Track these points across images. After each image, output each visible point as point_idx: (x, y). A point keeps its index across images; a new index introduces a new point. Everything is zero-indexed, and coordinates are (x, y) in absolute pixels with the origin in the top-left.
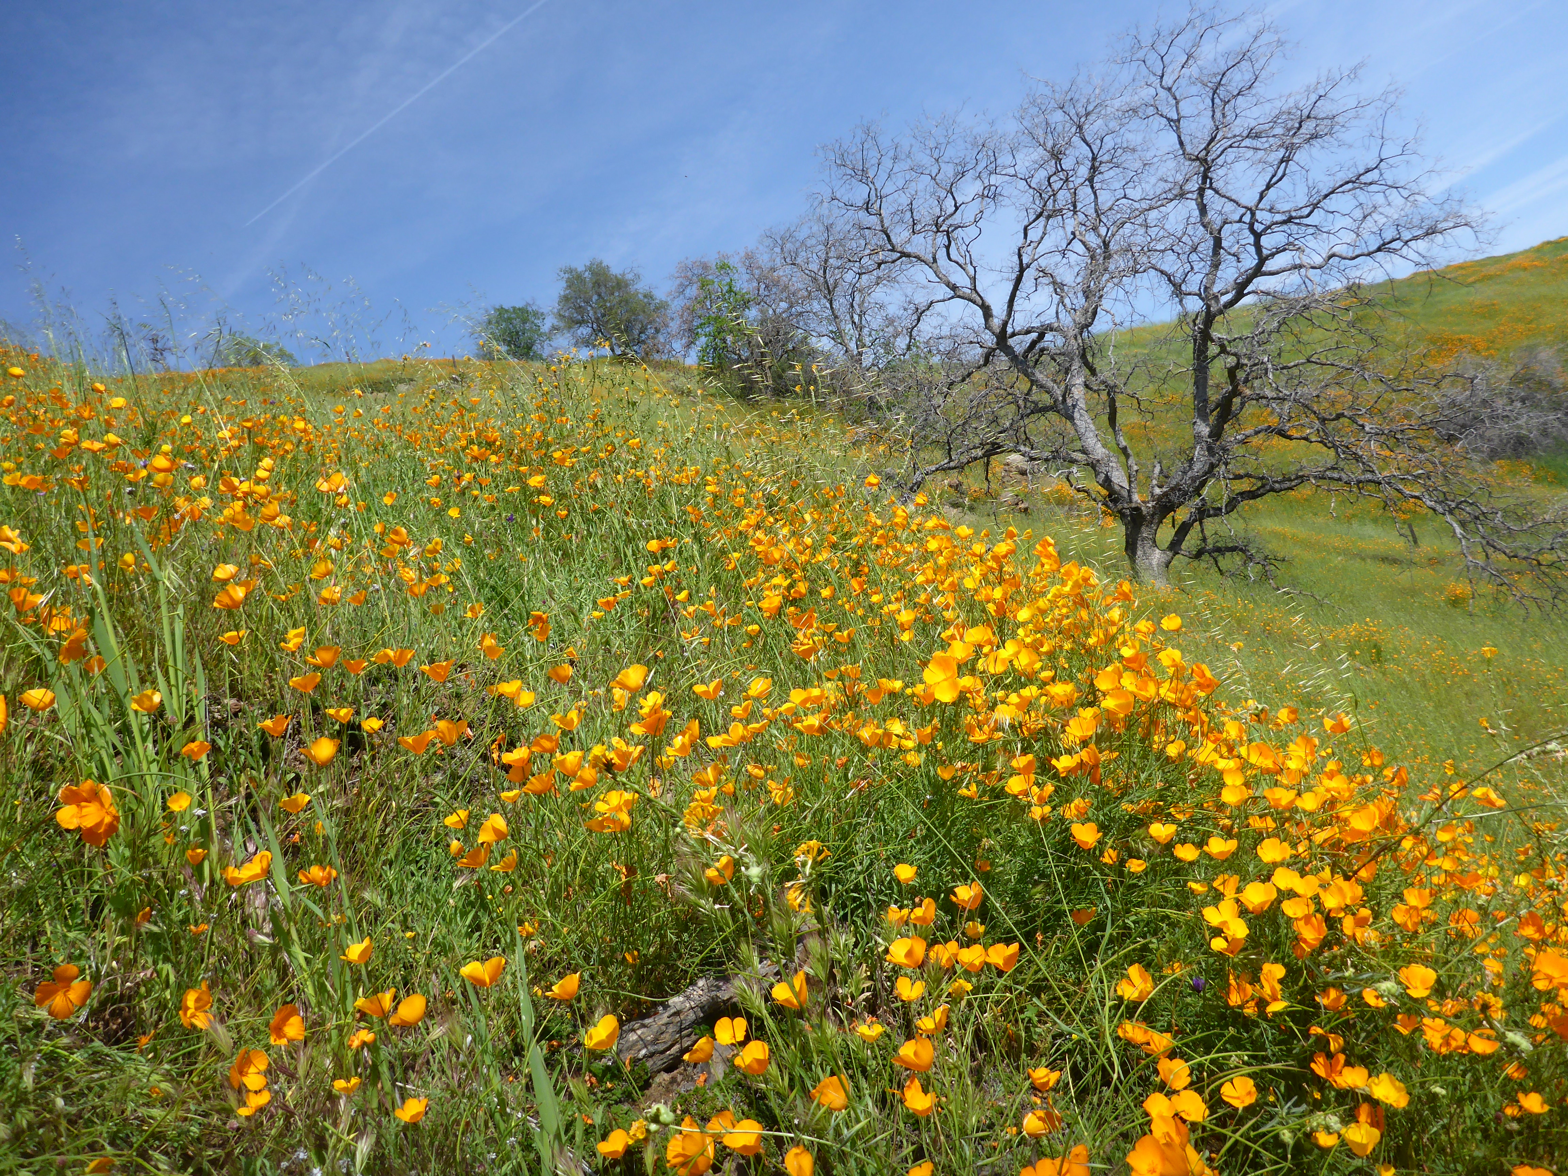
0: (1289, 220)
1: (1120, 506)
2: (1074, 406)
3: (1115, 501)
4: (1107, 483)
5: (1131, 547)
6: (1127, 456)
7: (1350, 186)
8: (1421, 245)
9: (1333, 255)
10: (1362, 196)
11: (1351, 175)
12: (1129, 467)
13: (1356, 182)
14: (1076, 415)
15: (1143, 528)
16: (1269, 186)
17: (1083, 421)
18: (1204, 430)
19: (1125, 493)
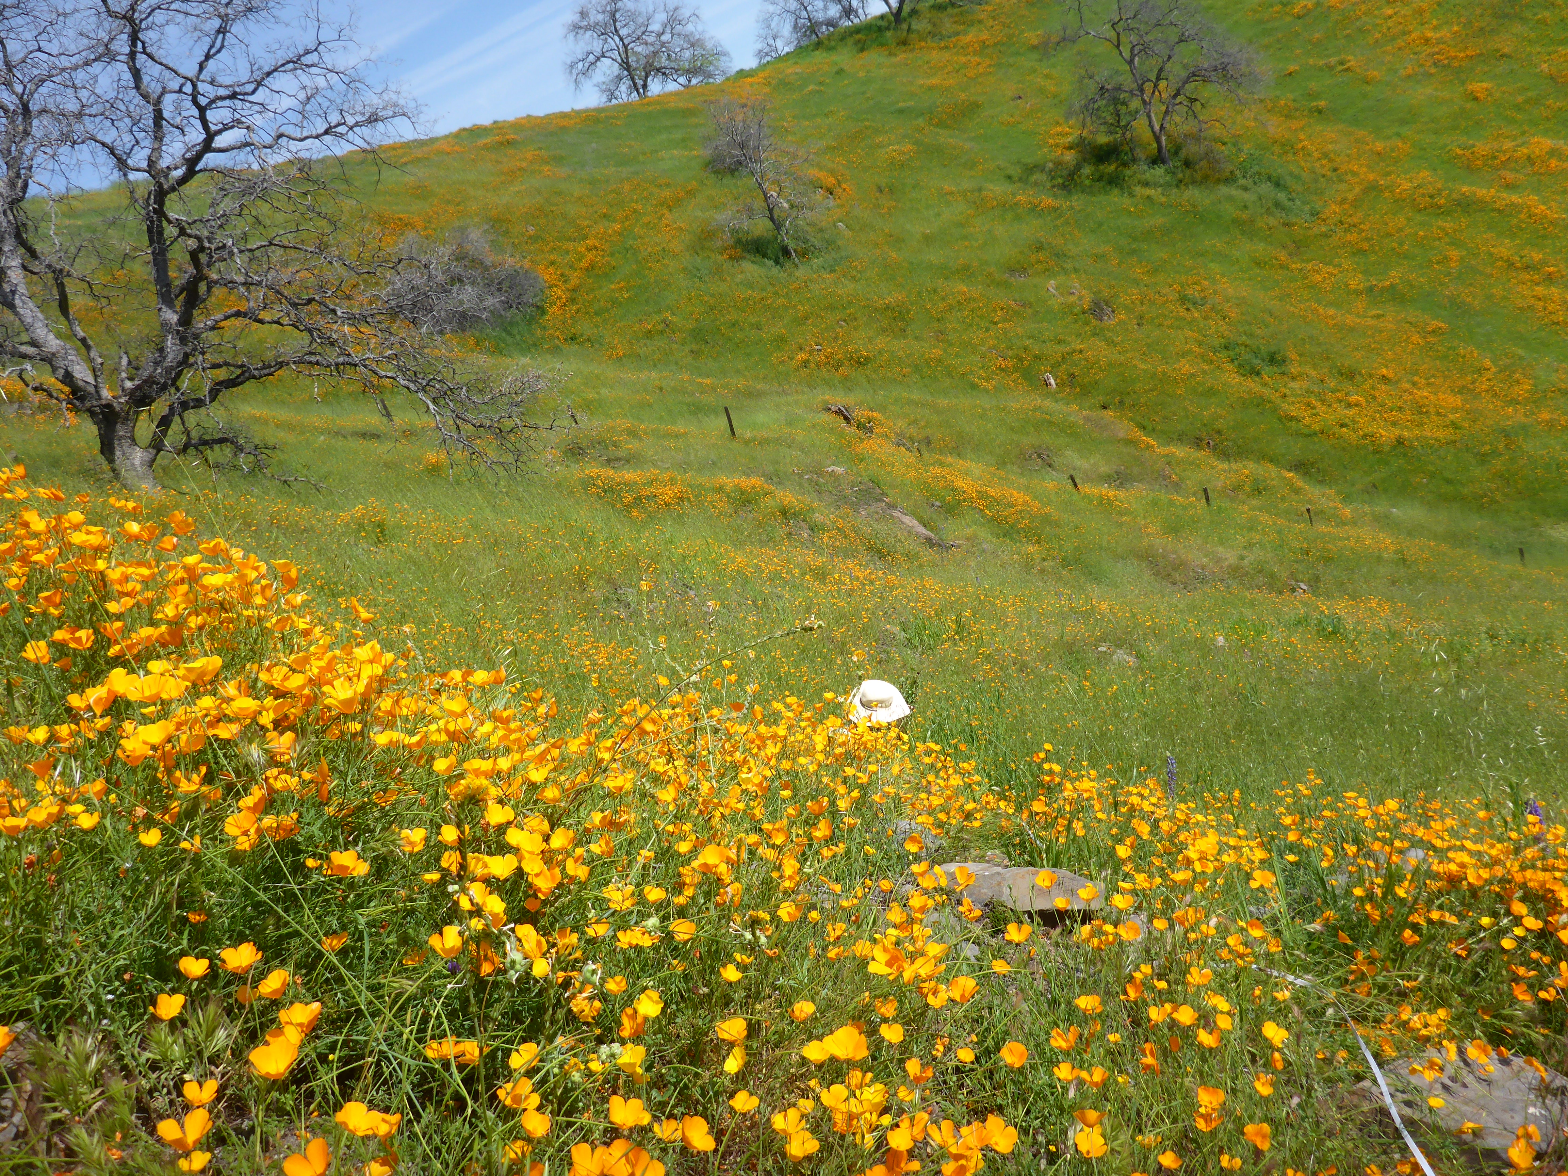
0: (233, 96)
1: (88, 404)
2: (13, 292)
3: (82, 399)
4: (68, 378)
5: (107, 448)
6: (88, 348)
7: (291, 66)
8: (365, 131)
9: (281, 136)
10: (304, 78)
11: (291, 55)
12: (92, 360)
13: (296, 63)
14: (17, 302)
15: (118, 426)
16: (208, 57)
17: (28, 309)
18: (173, 317)
19: (91, 389)
